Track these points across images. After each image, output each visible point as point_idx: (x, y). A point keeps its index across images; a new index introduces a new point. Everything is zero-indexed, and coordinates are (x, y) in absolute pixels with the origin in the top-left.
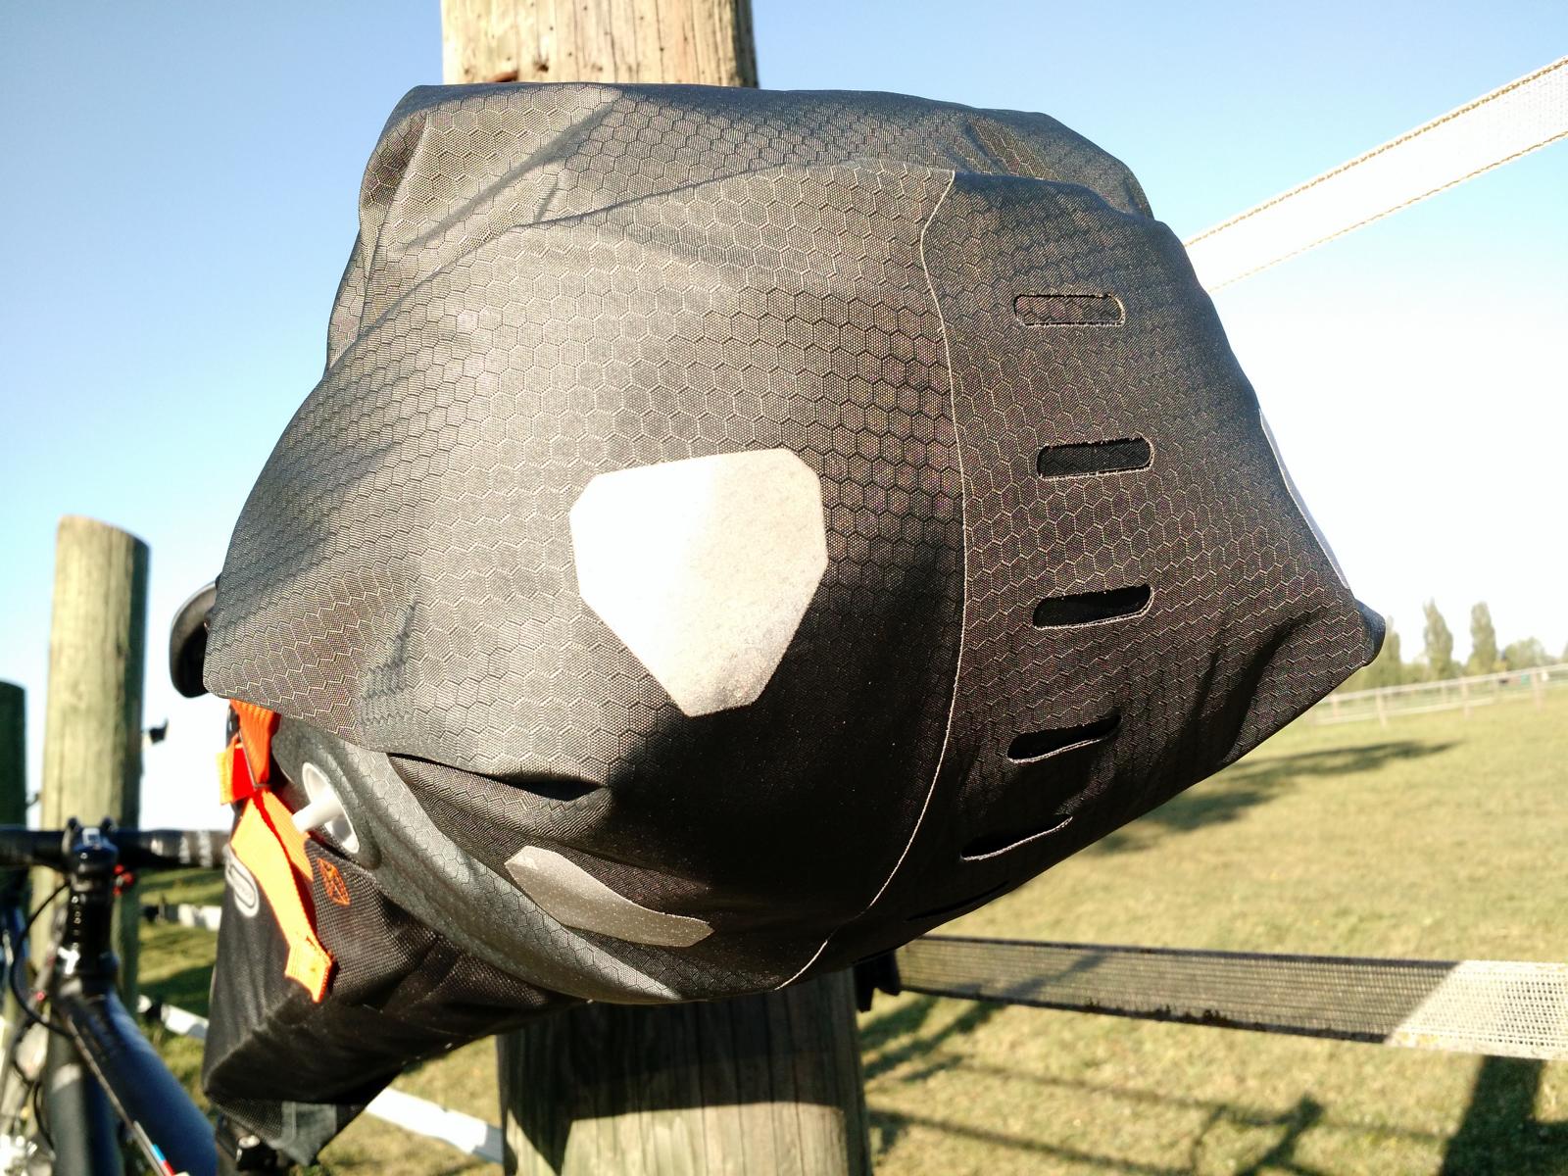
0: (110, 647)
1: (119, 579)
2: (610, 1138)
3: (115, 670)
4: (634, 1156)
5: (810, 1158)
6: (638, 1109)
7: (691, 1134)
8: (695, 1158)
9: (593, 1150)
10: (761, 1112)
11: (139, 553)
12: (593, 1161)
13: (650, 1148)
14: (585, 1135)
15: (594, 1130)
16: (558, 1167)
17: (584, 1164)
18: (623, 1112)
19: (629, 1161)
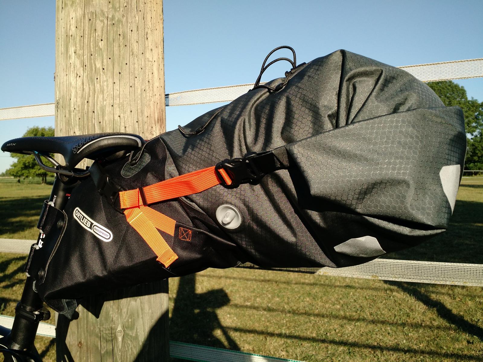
2: (117, 305)
4: (125, 310)
7: (141, 302)
8: (142, 309)
9: (111, 309)
13: (129, 307)
14: (109, 306)
15: (112, 304)
16: (97, 315)
17: (107, 314)
18: (122, 298)
19: (123, 311)
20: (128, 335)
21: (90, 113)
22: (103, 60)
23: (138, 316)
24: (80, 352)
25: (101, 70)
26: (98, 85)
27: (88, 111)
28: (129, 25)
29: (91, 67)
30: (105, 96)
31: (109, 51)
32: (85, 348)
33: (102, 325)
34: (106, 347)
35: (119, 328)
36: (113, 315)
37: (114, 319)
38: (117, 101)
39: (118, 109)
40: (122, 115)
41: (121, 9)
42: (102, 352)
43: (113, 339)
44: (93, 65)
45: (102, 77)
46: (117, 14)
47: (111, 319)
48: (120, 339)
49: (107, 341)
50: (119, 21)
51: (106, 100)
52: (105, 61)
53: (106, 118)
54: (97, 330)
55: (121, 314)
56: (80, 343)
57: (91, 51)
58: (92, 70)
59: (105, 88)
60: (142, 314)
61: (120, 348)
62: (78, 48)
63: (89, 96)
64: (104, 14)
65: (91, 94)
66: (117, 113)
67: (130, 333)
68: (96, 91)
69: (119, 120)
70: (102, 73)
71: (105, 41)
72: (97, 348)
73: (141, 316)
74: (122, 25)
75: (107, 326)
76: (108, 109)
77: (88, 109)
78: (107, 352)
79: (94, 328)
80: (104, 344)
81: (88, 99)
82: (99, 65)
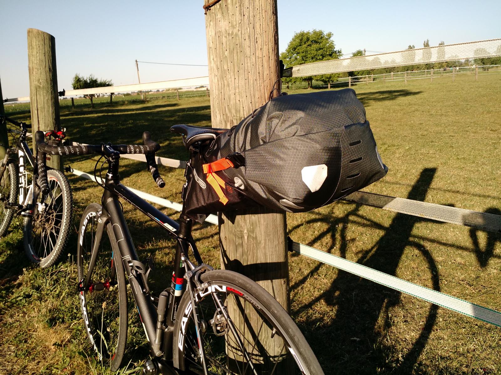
0: (47, 69)
1: (47, 48)
2: (244, 218)
3: (49, 76)
4: (248, 221)
5: (278, 222)
6: (249, 214)
7: (258, 218)
8: (259, 222)
9: (240, 220)
10: (271, 215)
11: (52, 39)
12: (240, 222)
13: (251, 220)
14: (239, 218)
15: (241, 217)
16: (233, 223)
17: (238, 222)
18: (246, 214)
19: (247, 222)
20: (251, 236)
21: (223, 100)
22: (228, 64)
23: (257, 225)
24: (226, 243)
25: (227, 70)
26: (226, 81)
27: (222, 99)
28: (243, 36)
29: (222, 69)
30: (230, 88)
31: (231, 57)
32: (228, 240)
33: (236, 229)
34: (239, 241)
35: (245, 231)
36: (242, 224)
37: (242, 225)
38: (237, 91)
39: (238, 96)
40: (241, 100)
41: (237, 26)
42: (237, 244)
43: (242, 237)
44: (223, 68)
45: (228, 76)
46: (235, 30)
47: (240, 226)
48: (246, 237)
49: (239, 238)
50: (236, 35)
51: (231, 91)
52: (229, 64)
53: (232, 103)
54: (234, 231)
55: (246, 223)
56: (226, 237)
57: (221, 59)
58: (222, 72)
59: (230, 82)
60: (259, 224)
61: (246, 242)
62: (214, 57)
63: (222, 89)
64: (227, 32)
65: (223, 87)
66: (238, 98)
67: (252, 235)
68: (225, 85)
69: (239, 103)
70: (227, 73)
71: (228, 50)
72: (234, 241)
73: (258, 226)
74: (238, 37)
75: (238, 229)
76: (232, 97)
77: (221, 97)
78: (239, 244)
79: (232, 229)
80: (237, 240)
81: (221, 91)
82: (226, 68)
